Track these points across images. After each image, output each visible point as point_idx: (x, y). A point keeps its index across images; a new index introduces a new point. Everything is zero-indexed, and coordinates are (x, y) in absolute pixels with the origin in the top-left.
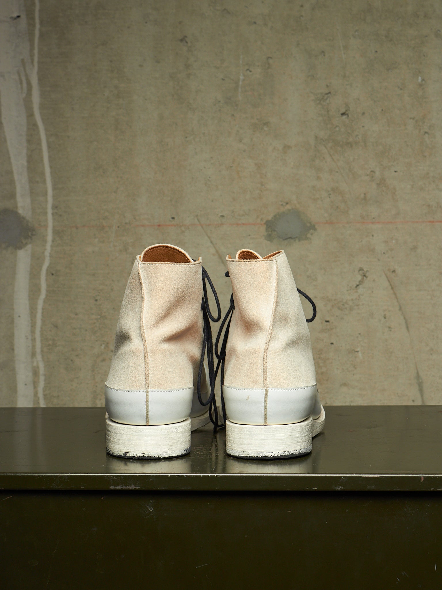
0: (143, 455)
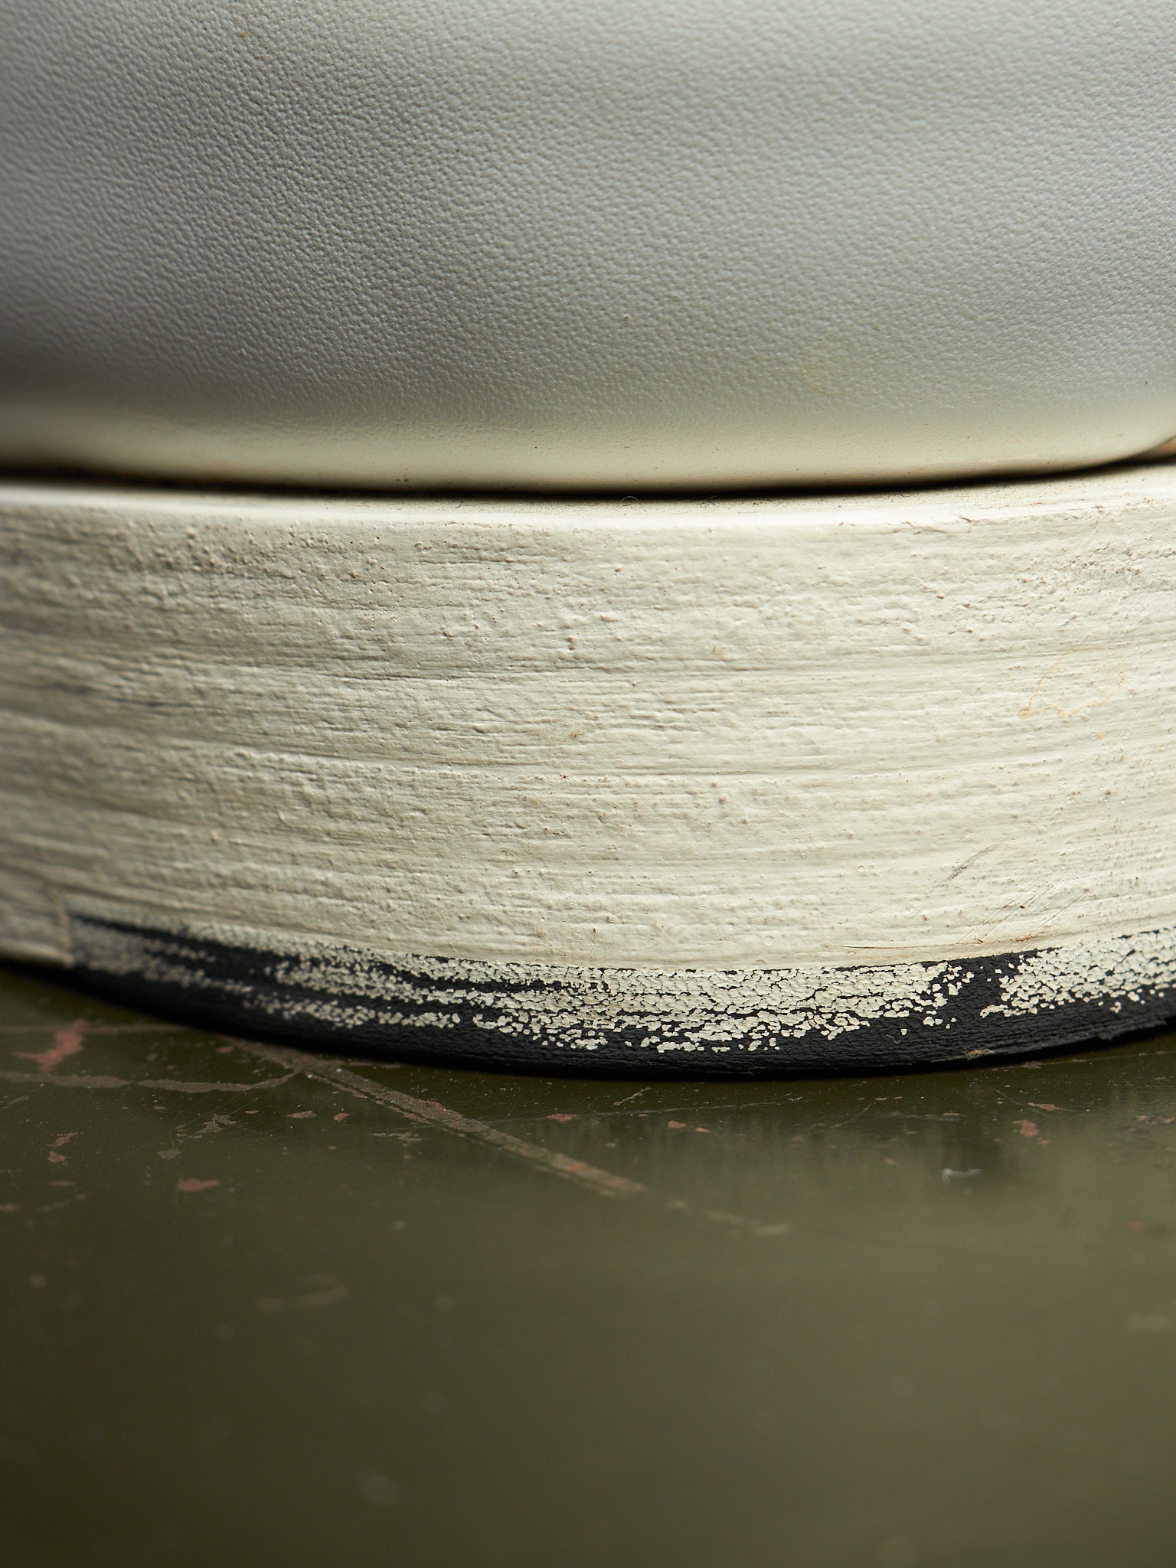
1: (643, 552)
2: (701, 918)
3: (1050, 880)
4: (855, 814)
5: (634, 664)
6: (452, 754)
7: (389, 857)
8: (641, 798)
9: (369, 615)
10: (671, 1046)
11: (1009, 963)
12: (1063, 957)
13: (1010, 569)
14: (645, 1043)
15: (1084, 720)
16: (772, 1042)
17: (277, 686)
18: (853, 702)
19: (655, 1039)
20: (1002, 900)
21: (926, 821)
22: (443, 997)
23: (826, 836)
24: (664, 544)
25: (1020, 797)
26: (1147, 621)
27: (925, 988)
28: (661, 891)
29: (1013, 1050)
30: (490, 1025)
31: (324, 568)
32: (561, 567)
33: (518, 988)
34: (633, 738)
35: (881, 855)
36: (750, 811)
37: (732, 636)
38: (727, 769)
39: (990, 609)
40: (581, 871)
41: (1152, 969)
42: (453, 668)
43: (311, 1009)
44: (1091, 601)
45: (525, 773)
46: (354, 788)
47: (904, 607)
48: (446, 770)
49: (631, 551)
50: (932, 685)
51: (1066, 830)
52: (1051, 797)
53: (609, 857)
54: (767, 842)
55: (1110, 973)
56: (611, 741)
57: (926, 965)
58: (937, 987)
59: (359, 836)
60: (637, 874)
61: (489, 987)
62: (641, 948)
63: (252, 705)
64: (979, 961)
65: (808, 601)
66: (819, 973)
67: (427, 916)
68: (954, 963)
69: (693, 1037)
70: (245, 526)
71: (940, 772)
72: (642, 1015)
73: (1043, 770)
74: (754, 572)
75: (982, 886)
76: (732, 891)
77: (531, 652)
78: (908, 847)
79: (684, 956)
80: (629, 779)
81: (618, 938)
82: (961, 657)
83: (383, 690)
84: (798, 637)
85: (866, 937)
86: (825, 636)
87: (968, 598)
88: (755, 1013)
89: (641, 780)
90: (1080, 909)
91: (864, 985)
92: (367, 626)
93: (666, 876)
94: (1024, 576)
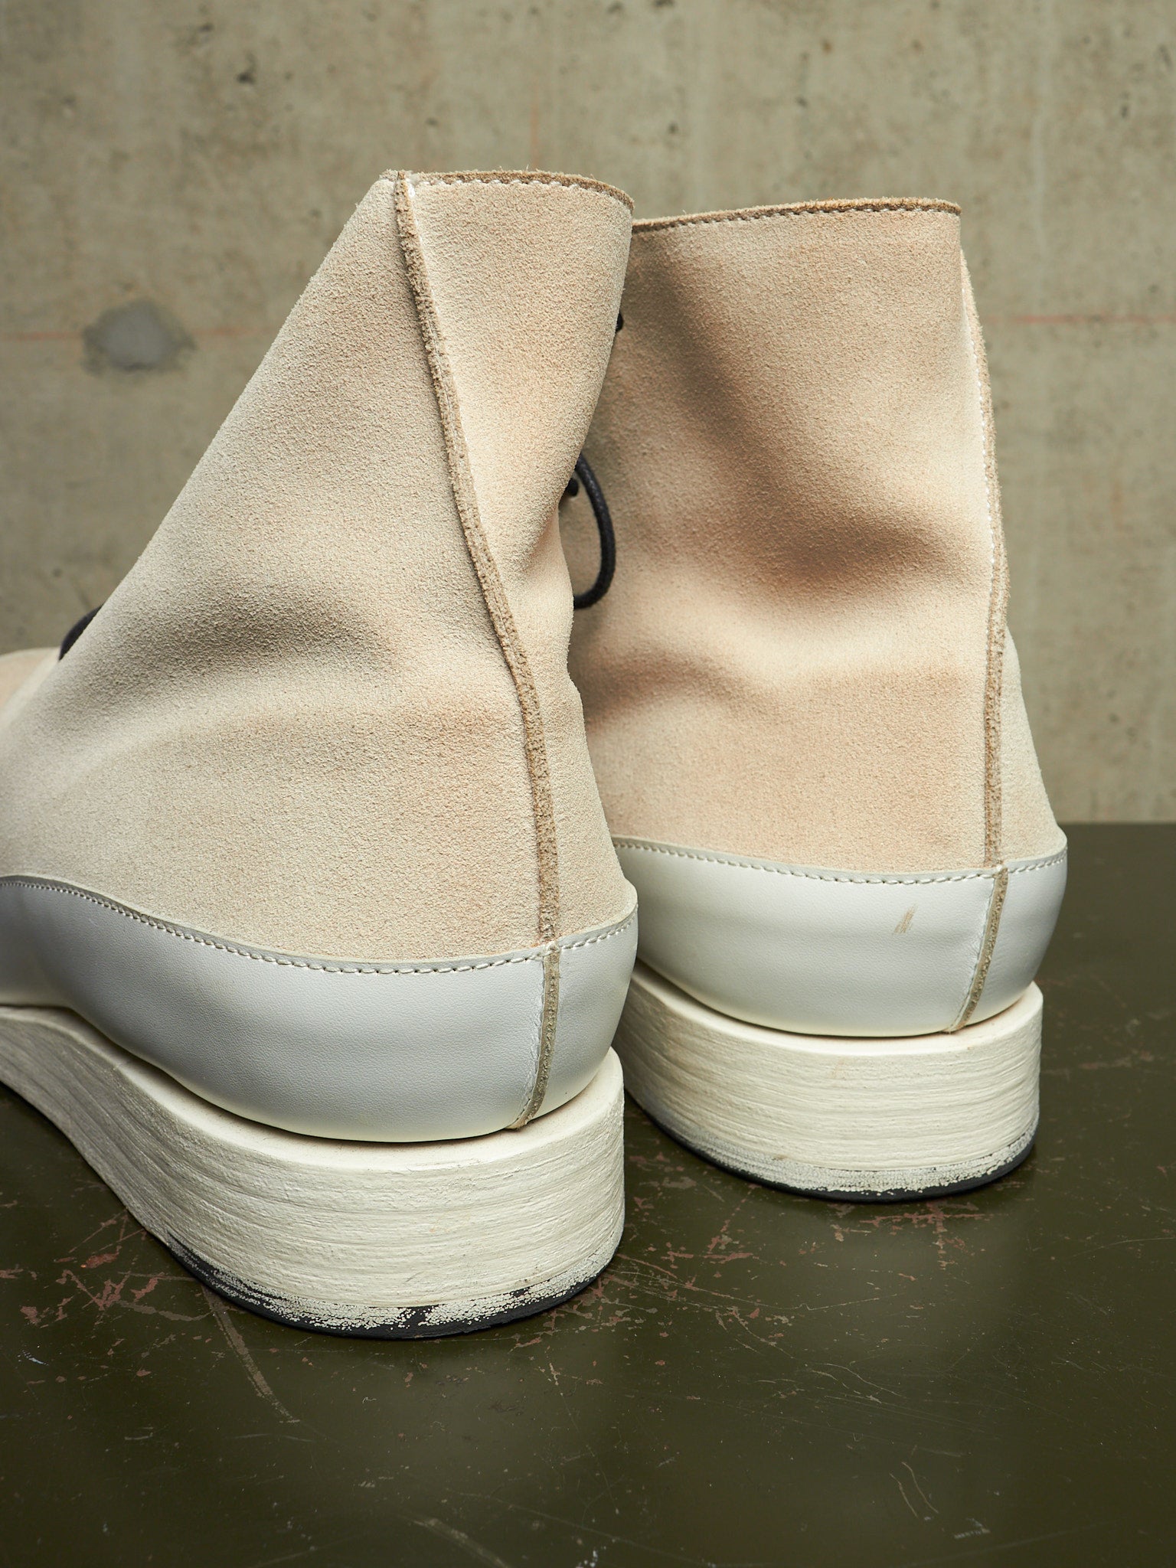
0: (522, 1298)
1: (308, 1172)
2: (326, 1286)
3: (443, 1283)
4: (374, 1260)
5: (305, 1205)
6: (256, 1221)
7: (241, 1247)
8: (309, 1247)
9: (234, 1172)
10: (319, 1324)
11: (428, 1309)
12: (448, 1307)
13: (426, 1186)
14: (311, 1322)
15: (455, 1232)
16: (349, 1328)
17: (212, 1185)
18: (373, 1225)
19: (314, 1322)
20: (425, 1289)
21: (398, 1263)
22: (255, 1295)
23: (365, 1266)
24: (313, 1170)
25: (430, 1257)
26: (479, 1200)
27: (398, 1315)
28: (315, 1276)
29: (431, 1336)
30: (268, 1307)
31: (223, 1154)
32: (284, 1171)
33: (275, 1298)
34: (305, 1227)
35: (383, 1273)
36: (341, 1255)
37: (334, 1201)
38: (333, 1241)
39: (419, 1198)
40: (292, 1265)
41: (484, 1310)
42: (256, 1195)
43: (223, 1287)
44: (456, 1195)
45: (276, 1232)
46: (231, 1223)
47: (389, 1197)
48: (255, 1226)
49: (304, 1171)
50: (399, 1221)
51: (449, 1267)
52: (443, 1257)
53: (299, 1263)
54: (346, 1265)
55: (466, 1312)
56: (299, 1227)
57: (399, 1308)
58: (403, 1315)
59: (233, 1238)
60: (308, 1270)
61: (267, 1295)
62: (309, 1293)
63: (206, 1189)
64: (418, 1308)
65: (357, 1193)
66: (363, 1308)
67: (251, 1269)
68: (409, 1308)
69: (325, 1323)
70: (203, 1133)
71: (403, 1248)
72: (310, 1313)
73: (439, 1248)
74: (341, 1182)
75: (418, 1284)
76: (336, 1279)
77: (276, 1195)
78: (392, 1271)
79: (322, 1297)
80: (305, 1240)
81: (302, 1288)
82: (410, 1213)
83: (238, 1196)
84: (355, 1203)
85: (378, 1298)
86: (363, 1204)
87: (412, 1195)
88: (343, 1318)
89: (309, 1241)
90: (454, 1292)
91: (378, 1313)
92: (233, 1175)
93: (317, 1271)
94: (432, 1188)
